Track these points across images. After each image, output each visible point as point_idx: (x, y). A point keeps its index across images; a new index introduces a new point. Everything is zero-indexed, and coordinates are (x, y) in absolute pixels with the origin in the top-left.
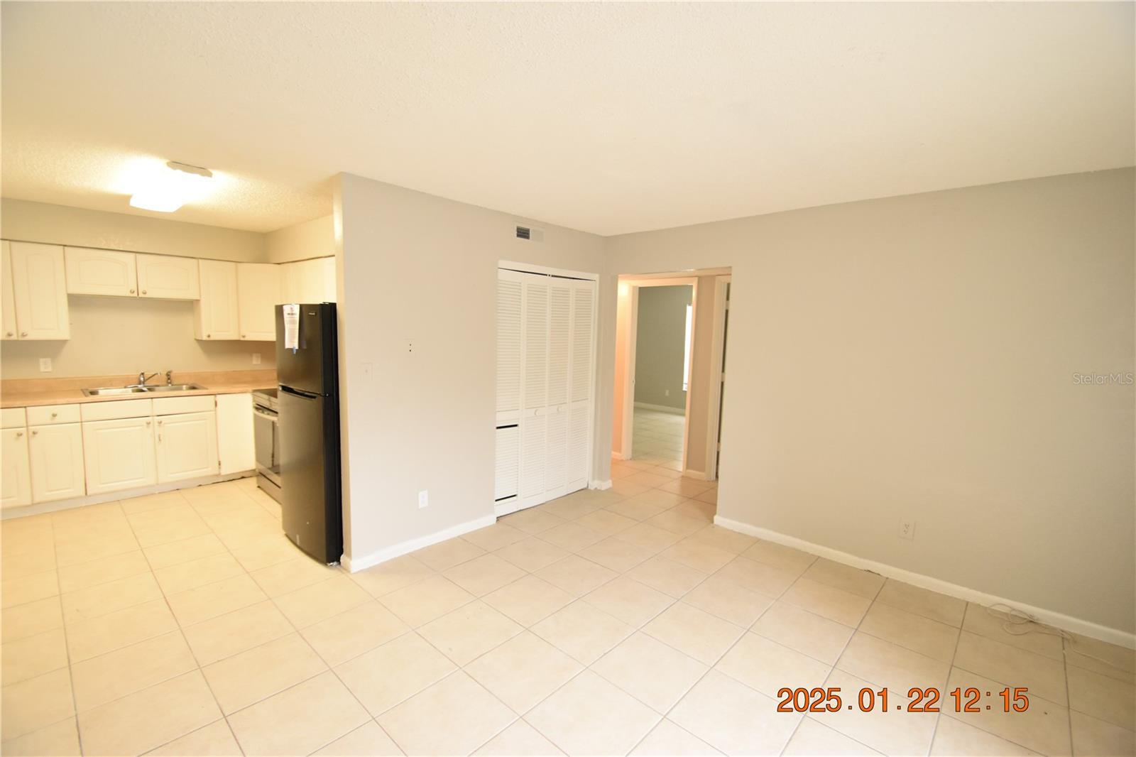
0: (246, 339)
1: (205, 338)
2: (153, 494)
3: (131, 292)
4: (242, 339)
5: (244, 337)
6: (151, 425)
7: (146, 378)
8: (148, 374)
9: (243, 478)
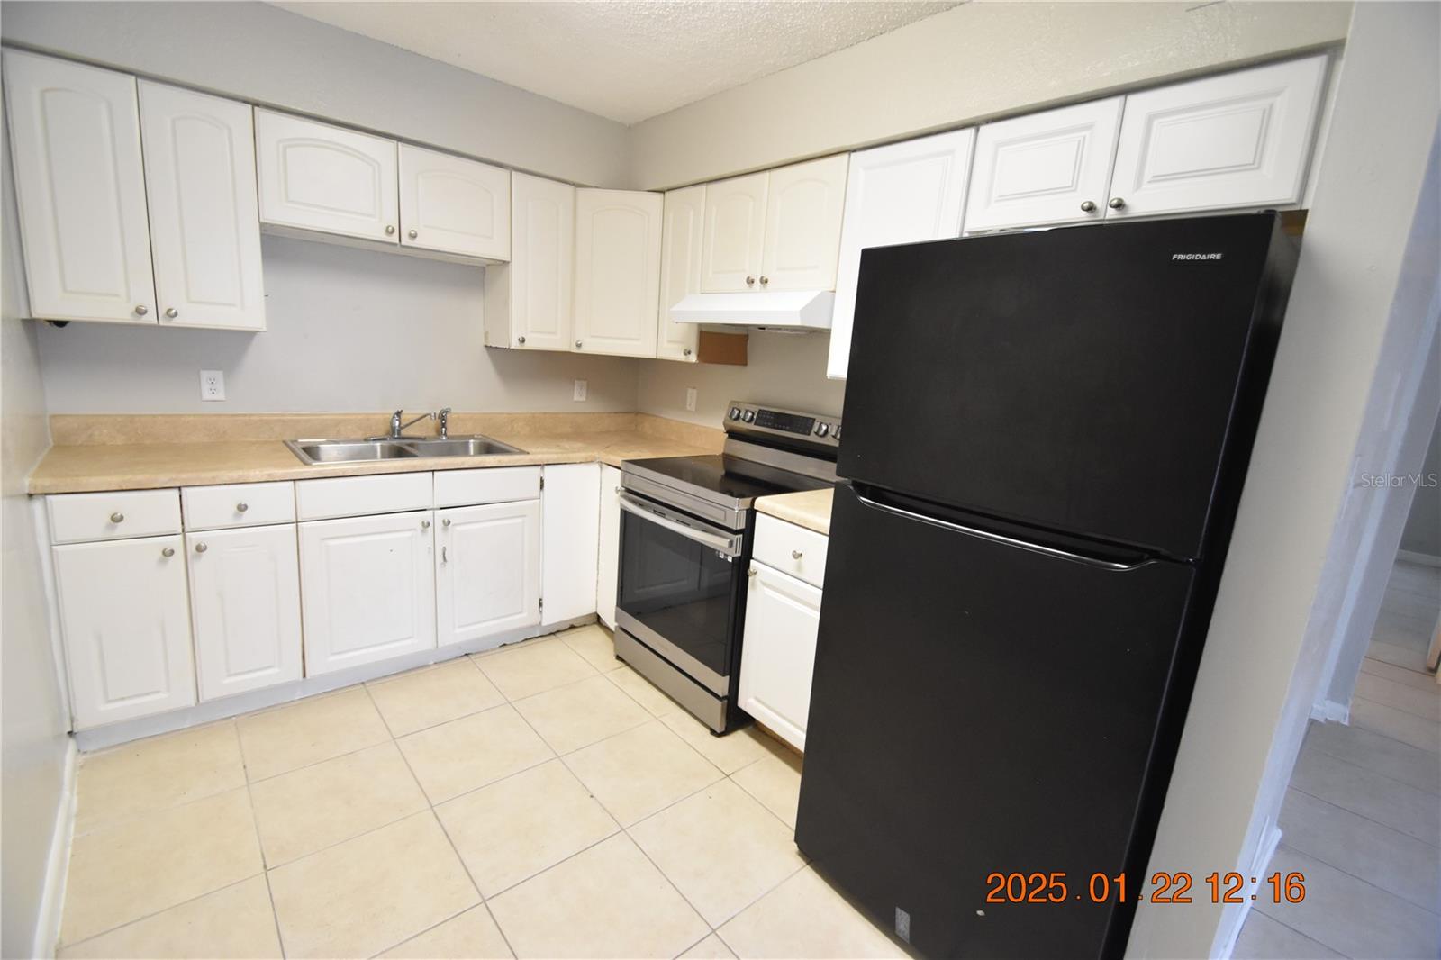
0: (584, 350)
1: (515, 345)
2: (423, 667)
3: (387, 231)
4: (575, 350)
5: (579, 346)
6: (431, 527)
7: (403, 424)
8: (406, 417)
9: (572, 627)
